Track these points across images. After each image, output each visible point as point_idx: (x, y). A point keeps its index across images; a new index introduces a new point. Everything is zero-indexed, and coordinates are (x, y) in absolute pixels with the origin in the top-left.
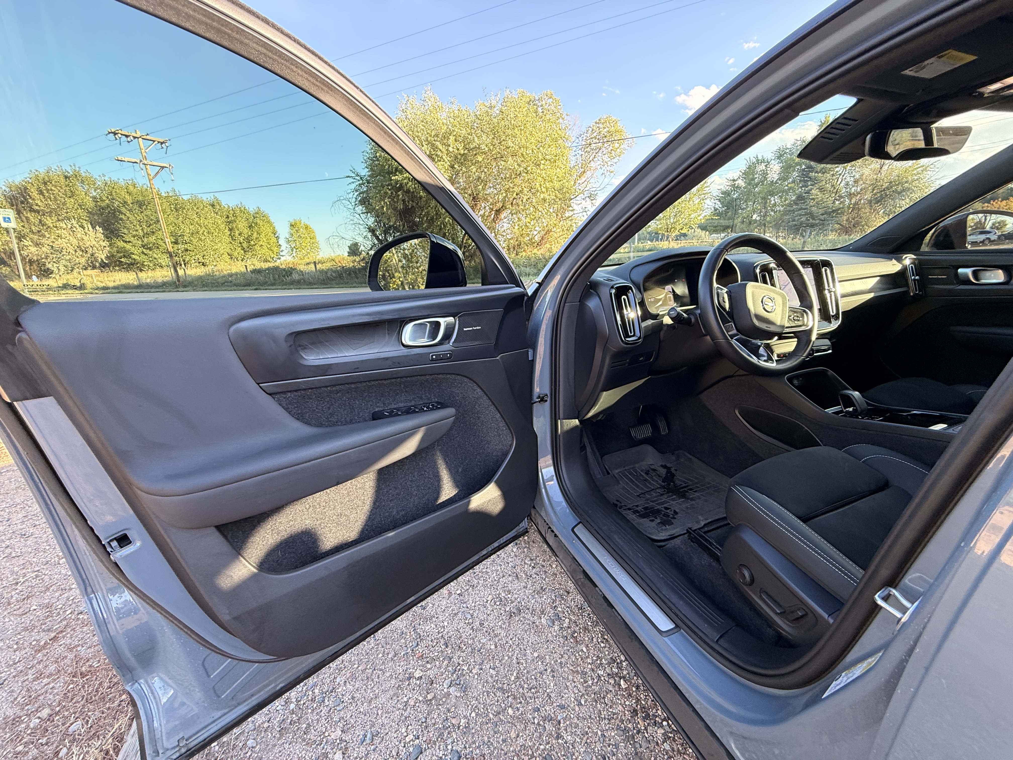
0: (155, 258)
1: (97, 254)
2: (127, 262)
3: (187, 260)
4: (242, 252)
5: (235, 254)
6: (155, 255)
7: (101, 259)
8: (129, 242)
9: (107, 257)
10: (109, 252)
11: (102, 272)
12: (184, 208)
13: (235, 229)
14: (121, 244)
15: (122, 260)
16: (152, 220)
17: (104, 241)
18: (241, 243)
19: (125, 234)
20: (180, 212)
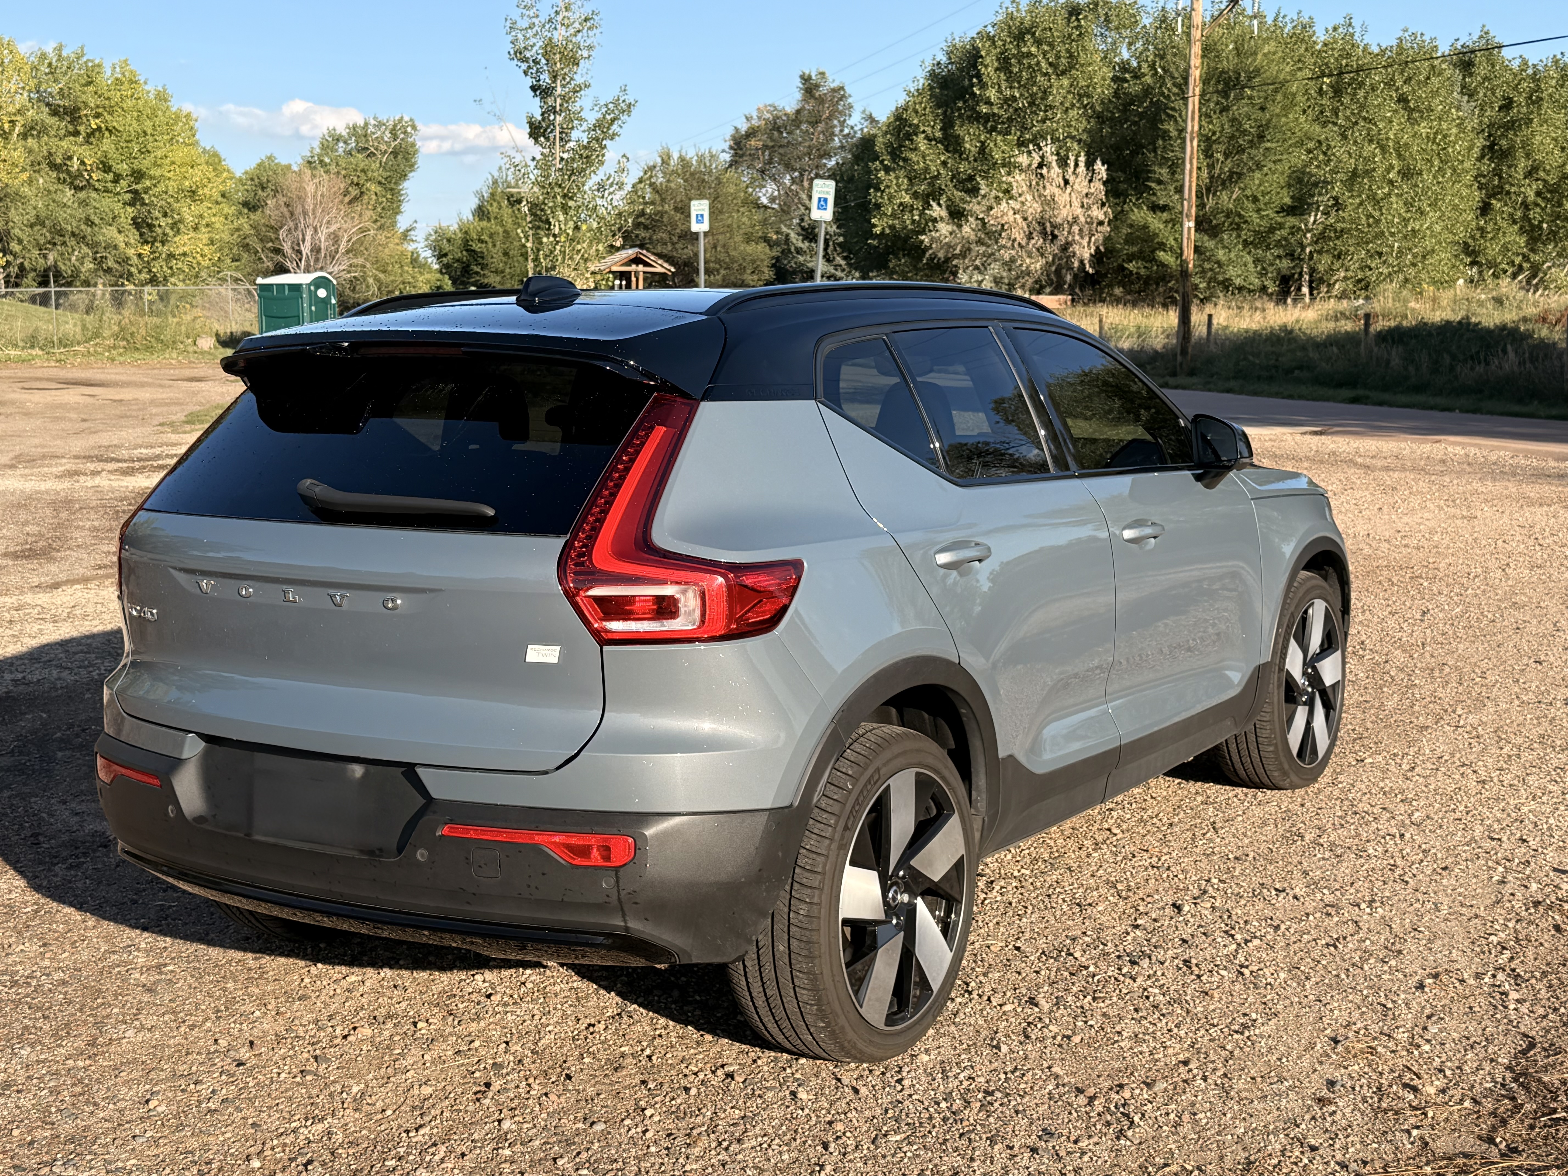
0: (1218, 263)
1: (1076, 248)
2: (1143, 272)
3: (1321, 268)
4: (1522, 241)
5: (1493, 250)
6: (1221, 254)
7: (1082, 262)
8: (1164, 208)
9: (1098, 257)
10: (1107, 239)
11: (1073, 300)
12: (1361, 85)
13: (1520, 153)
14: (1140, 215)
15: (1131, 266)
16: (1244, 133)
17: (1103, 205)
18: (1525, 206)
19: (1160, 182)
20: (1346, 100)
